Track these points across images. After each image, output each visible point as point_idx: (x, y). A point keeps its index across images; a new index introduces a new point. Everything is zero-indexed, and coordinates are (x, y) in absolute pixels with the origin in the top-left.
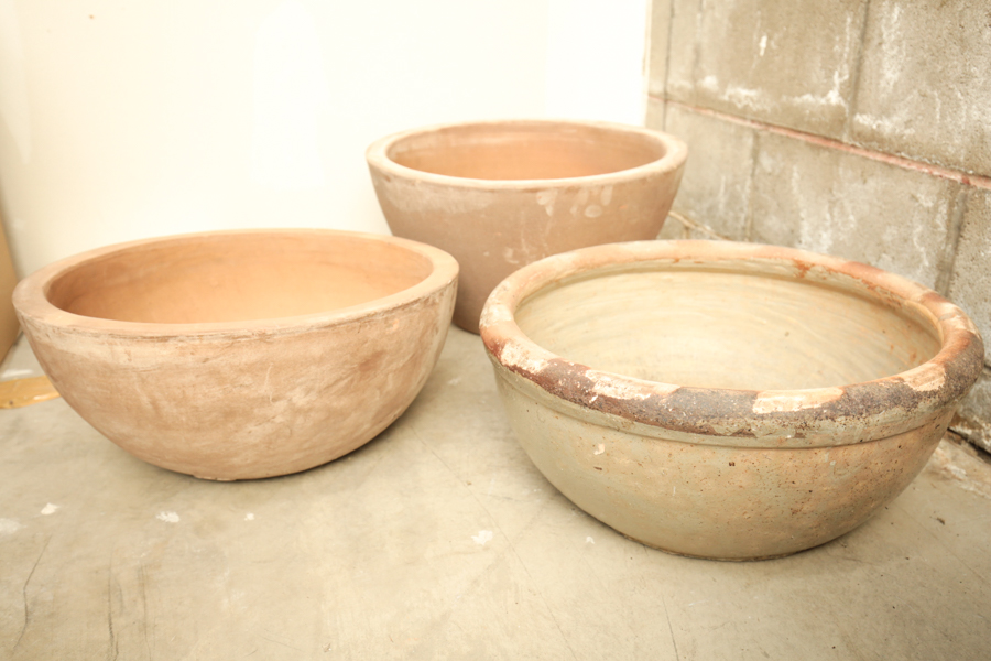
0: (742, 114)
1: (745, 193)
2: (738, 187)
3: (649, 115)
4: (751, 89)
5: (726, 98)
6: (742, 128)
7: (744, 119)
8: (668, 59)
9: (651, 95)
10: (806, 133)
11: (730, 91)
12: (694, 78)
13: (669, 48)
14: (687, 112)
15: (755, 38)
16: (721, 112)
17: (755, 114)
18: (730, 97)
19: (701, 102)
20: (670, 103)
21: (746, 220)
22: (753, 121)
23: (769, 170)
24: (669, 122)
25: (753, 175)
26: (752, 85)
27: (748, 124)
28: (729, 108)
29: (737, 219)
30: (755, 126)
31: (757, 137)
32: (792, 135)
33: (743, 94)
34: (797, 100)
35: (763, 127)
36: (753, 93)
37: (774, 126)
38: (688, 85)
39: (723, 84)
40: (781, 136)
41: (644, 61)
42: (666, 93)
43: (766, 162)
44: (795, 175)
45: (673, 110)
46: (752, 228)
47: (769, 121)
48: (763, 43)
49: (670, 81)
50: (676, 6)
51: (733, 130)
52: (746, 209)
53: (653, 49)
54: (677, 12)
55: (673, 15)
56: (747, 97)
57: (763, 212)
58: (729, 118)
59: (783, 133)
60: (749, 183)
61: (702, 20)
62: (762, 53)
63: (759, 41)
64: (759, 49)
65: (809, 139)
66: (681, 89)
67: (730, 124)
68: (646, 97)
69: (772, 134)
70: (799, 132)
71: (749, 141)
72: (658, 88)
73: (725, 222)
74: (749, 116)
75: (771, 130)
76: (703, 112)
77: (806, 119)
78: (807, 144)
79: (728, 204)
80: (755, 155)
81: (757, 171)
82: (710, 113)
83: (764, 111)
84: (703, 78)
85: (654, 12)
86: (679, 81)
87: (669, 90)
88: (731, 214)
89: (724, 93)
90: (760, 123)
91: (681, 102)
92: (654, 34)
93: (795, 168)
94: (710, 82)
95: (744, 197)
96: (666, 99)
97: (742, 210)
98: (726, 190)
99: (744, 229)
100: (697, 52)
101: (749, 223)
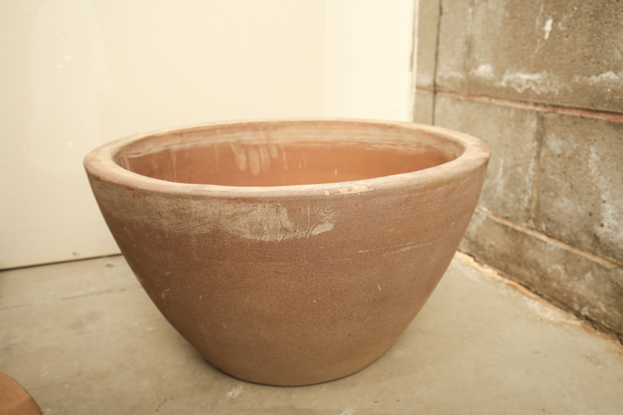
0: (524, 98)
1: (529, 174)
2: (520, 170)
3: (417, 107)
4: (534, 72)
5: (503, 84)
6: (524, 111)
7: (526, 103)
8: (437, 54)
9: (419, 87)
10: (611, 113)
11: (508, 77)
12: (466, 69)
13: (438, 43)
14: (459, 100)
15: (538, 22)
16: (497, 98)
17: (539, 97)
18: (508, 82)
19: (474, 90)
20: (439, 94)
21: (530, 202)
22: (536, 104)
23: (559, 151)
24: (438, 110)
25: (538, 157)
26: (536, 69)
27: (531, 107)
28: (508, 93)
29: (519, 201)
30: (538, 109)
31: (541, 119)
32: (587, 115)
33: (524, 77)
34: (594, 79)
35: (550, 109)
36: (536, 77)
37: (563, 108)
38: (459, 75)
39: (500, 71)
40: (574, 117)
41: (412, 57)
42: (435, 85)
43: (554, 144)
44: (593, 155)
45: (442, 100)
46: (538, 209)
47: (558, 103)
48: (548, 27)
49: (439, 73)
50: (444, 5)
51: (512, 115)
52: (530, 191)
53: (420, 46)
54: (445, 9)
55: (441, 13)
56: (528, 81)
57: (552, 194)
58: (507, 103)
59: (577, 114)
60: (532, 164)
61: (473, 14)
62: (547, 36)
63: (544, 24)
64: (544, 32)
65: (610, 117)
66: (450, 80)
67: (509, 109)
68: (414, 90)
69: (562, 115)
70: (597, 112)
71: (533, 124)
72: (427, 80)
73: (504, 204)
74: (531, 100)
75: (560, 111)
76: (477, 99)
77: (606, 98)
78: (609, 123)
79: (508, 186)
80: (540, 138)
81: (543, 153)
82: (485, 100)
83: (551, 93)
84: (476, 68)
85: (421, 13)
86: (450, 71)
87: (438, 81)
88: (512, 195)
89: (501, 80)
90: (545, 106)
91: (451, 92)
92: (421, 32)
93: (592, 149)
94: (484, 70)
95: (527, 179)
96: (435, 90)
97: (524, 192)
98: (505, 172)
99: (528, 210)
100: (469, 44)
101: (534, 204)
